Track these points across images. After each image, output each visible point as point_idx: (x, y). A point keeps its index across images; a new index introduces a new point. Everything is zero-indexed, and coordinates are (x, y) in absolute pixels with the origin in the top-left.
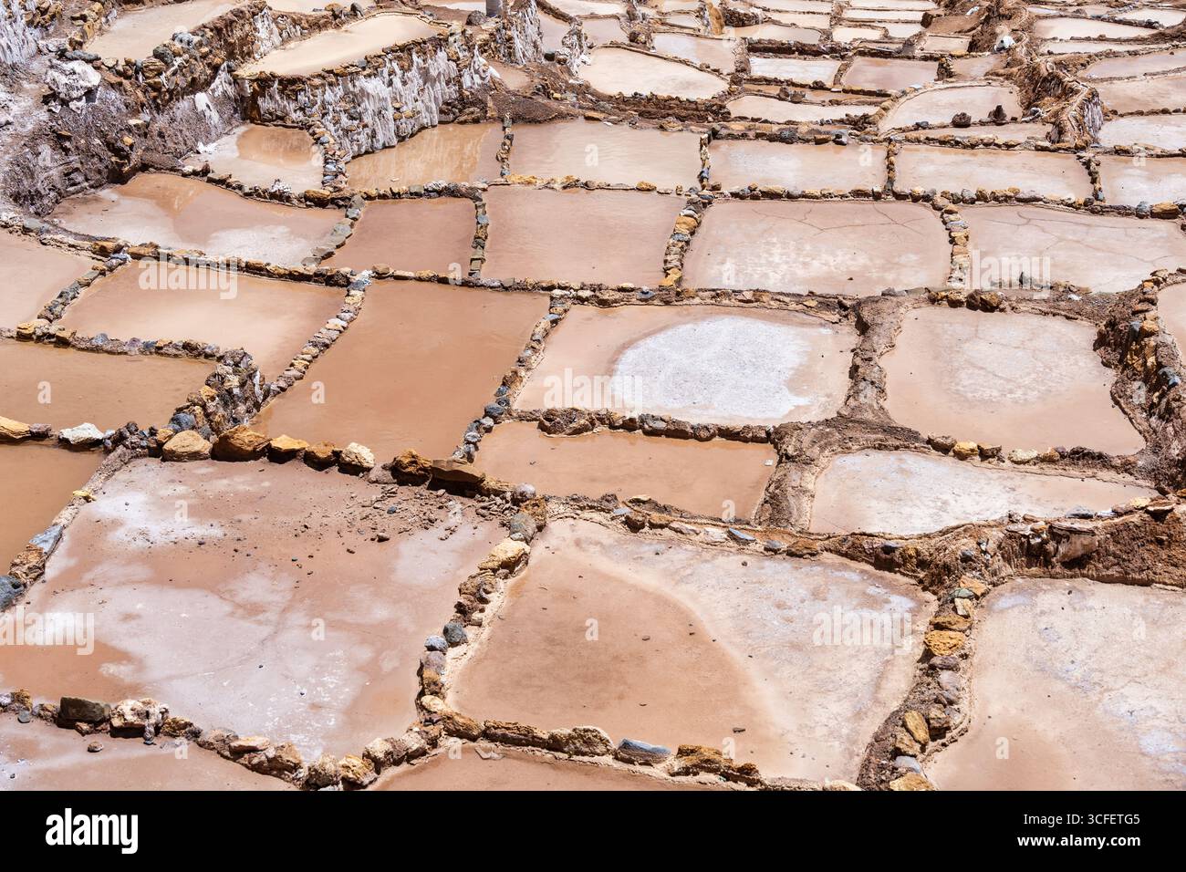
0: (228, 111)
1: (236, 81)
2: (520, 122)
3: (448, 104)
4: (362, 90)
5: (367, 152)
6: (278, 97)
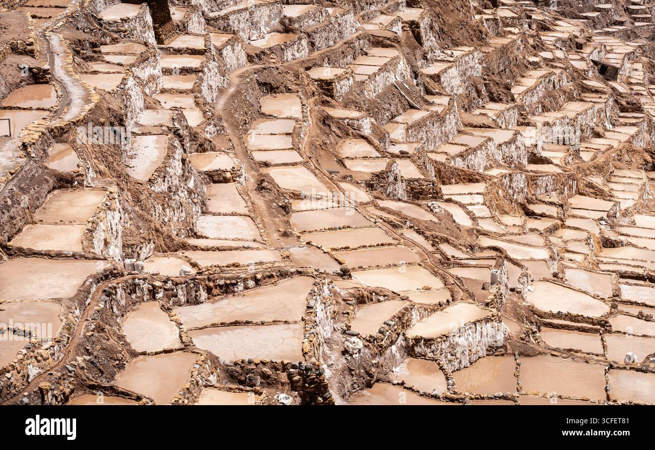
0: (403, 352)
1: (406, 339)
2: (522, 356)
3: (490, 347)
4: (457, 343)
5: (457, 370)
6: (423, 346)
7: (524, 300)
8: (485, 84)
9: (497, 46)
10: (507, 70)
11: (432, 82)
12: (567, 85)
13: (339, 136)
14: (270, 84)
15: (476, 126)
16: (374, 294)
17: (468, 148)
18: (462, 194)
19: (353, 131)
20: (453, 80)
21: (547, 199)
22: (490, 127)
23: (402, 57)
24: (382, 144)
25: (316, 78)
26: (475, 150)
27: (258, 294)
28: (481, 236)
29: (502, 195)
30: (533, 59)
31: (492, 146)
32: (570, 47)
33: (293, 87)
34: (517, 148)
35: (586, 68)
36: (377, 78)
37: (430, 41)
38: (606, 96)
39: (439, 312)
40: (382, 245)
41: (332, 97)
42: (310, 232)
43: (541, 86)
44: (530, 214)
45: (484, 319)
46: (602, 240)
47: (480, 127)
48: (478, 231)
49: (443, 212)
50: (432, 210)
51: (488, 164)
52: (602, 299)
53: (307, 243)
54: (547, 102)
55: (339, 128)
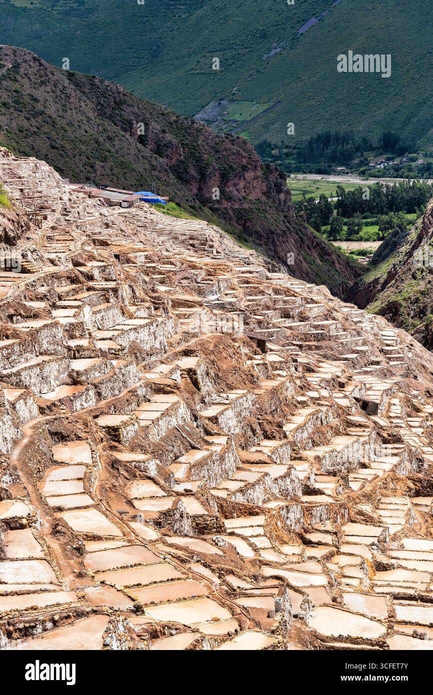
7: (307, 625)
8: (259, 424)
9: (268, 388)
10: (278, 410)
11: (211, 423)
12: (334, 421)
13: (127, 479)
14: (61, 433)
15: (253, 463)
16: (166, 628)
17: (247, 483)
18: (244, 527)
19: (140, 473)
20: (230, 421)
21: (322, 528)
22: (265, 463)
23: (182, 402)
24: (168, 484)
25: (104, 425)
26: (253, 485)
27: (56, 635)
28: (263, 566)
29: (280, 526)
30: (300, 399)
31: (268, 481)
32: (334, 386)
33: (83, 435)
34: (292, 481)
35: (349, 405)
36: (160, 422)
37: (207, 386)
38: (369, 430)
39: (228, 642)
40: (172, 580)
41: (119, 442)
42: (103, 571)
43: (310, 423)
44: (307, 543)
45: (271, 646)
46: (374, 564)
47: (257, 463)
48: (260, 561)
49: (227, 545)
50: (216, 544)
51: (266, 498)
52: (379, 620)
53: (101, 583)
54: (316, 438)
55: (127, 471)
